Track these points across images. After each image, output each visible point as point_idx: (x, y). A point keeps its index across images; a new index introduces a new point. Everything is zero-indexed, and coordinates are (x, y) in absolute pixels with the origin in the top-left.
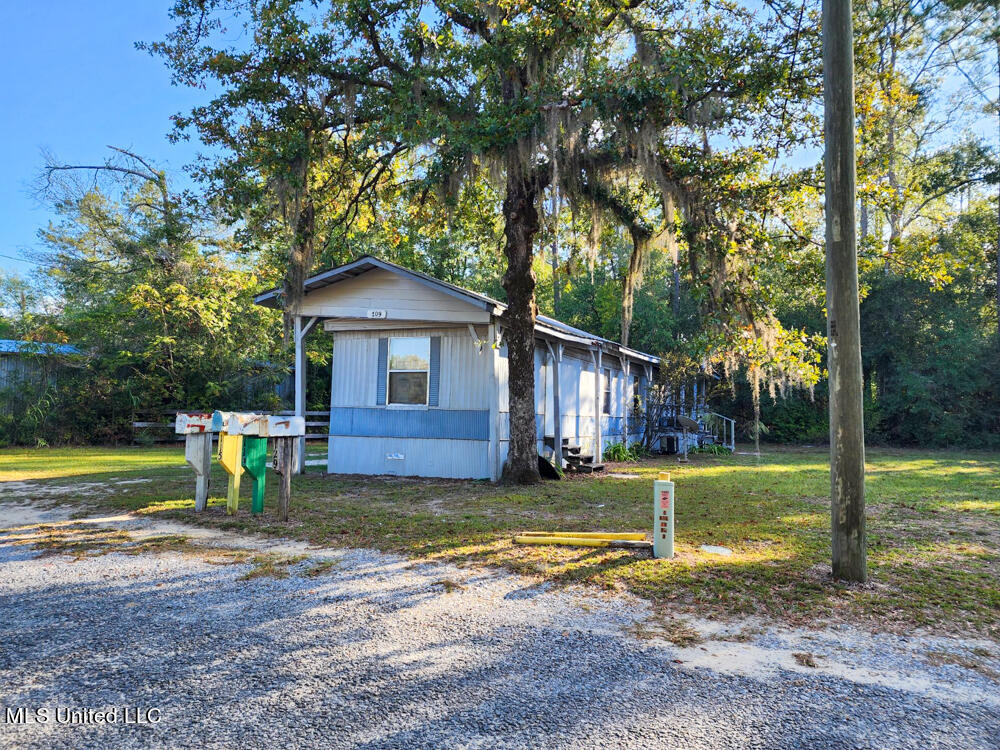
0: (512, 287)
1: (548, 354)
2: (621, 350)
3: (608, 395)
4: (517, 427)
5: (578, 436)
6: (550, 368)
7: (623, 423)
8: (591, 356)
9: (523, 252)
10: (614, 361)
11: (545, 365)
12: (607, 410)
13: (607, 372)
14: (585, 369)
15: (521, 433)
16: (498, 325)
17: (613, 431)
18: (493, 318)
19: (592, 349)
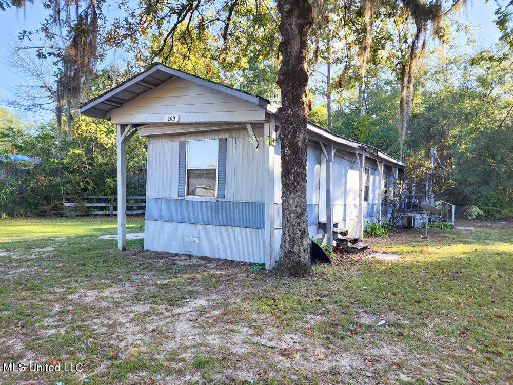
0: (286, 81)
1: (322, 155)
2: (379, 154)
3: (367, 188)
4: (289, 221)
5: (345, 220)
6: (324, 166)
7: (378, 207)
8: (356, 159)
9: (296, 46)
10: (373, 162)
11: (320, 163)
12: (366, 199)
13: (367, 171)
14: (352, 168)
15: (293, 226)
16: (273, 124)
17: (370, 214)
18: (268, 115)
19: (357, 152)
